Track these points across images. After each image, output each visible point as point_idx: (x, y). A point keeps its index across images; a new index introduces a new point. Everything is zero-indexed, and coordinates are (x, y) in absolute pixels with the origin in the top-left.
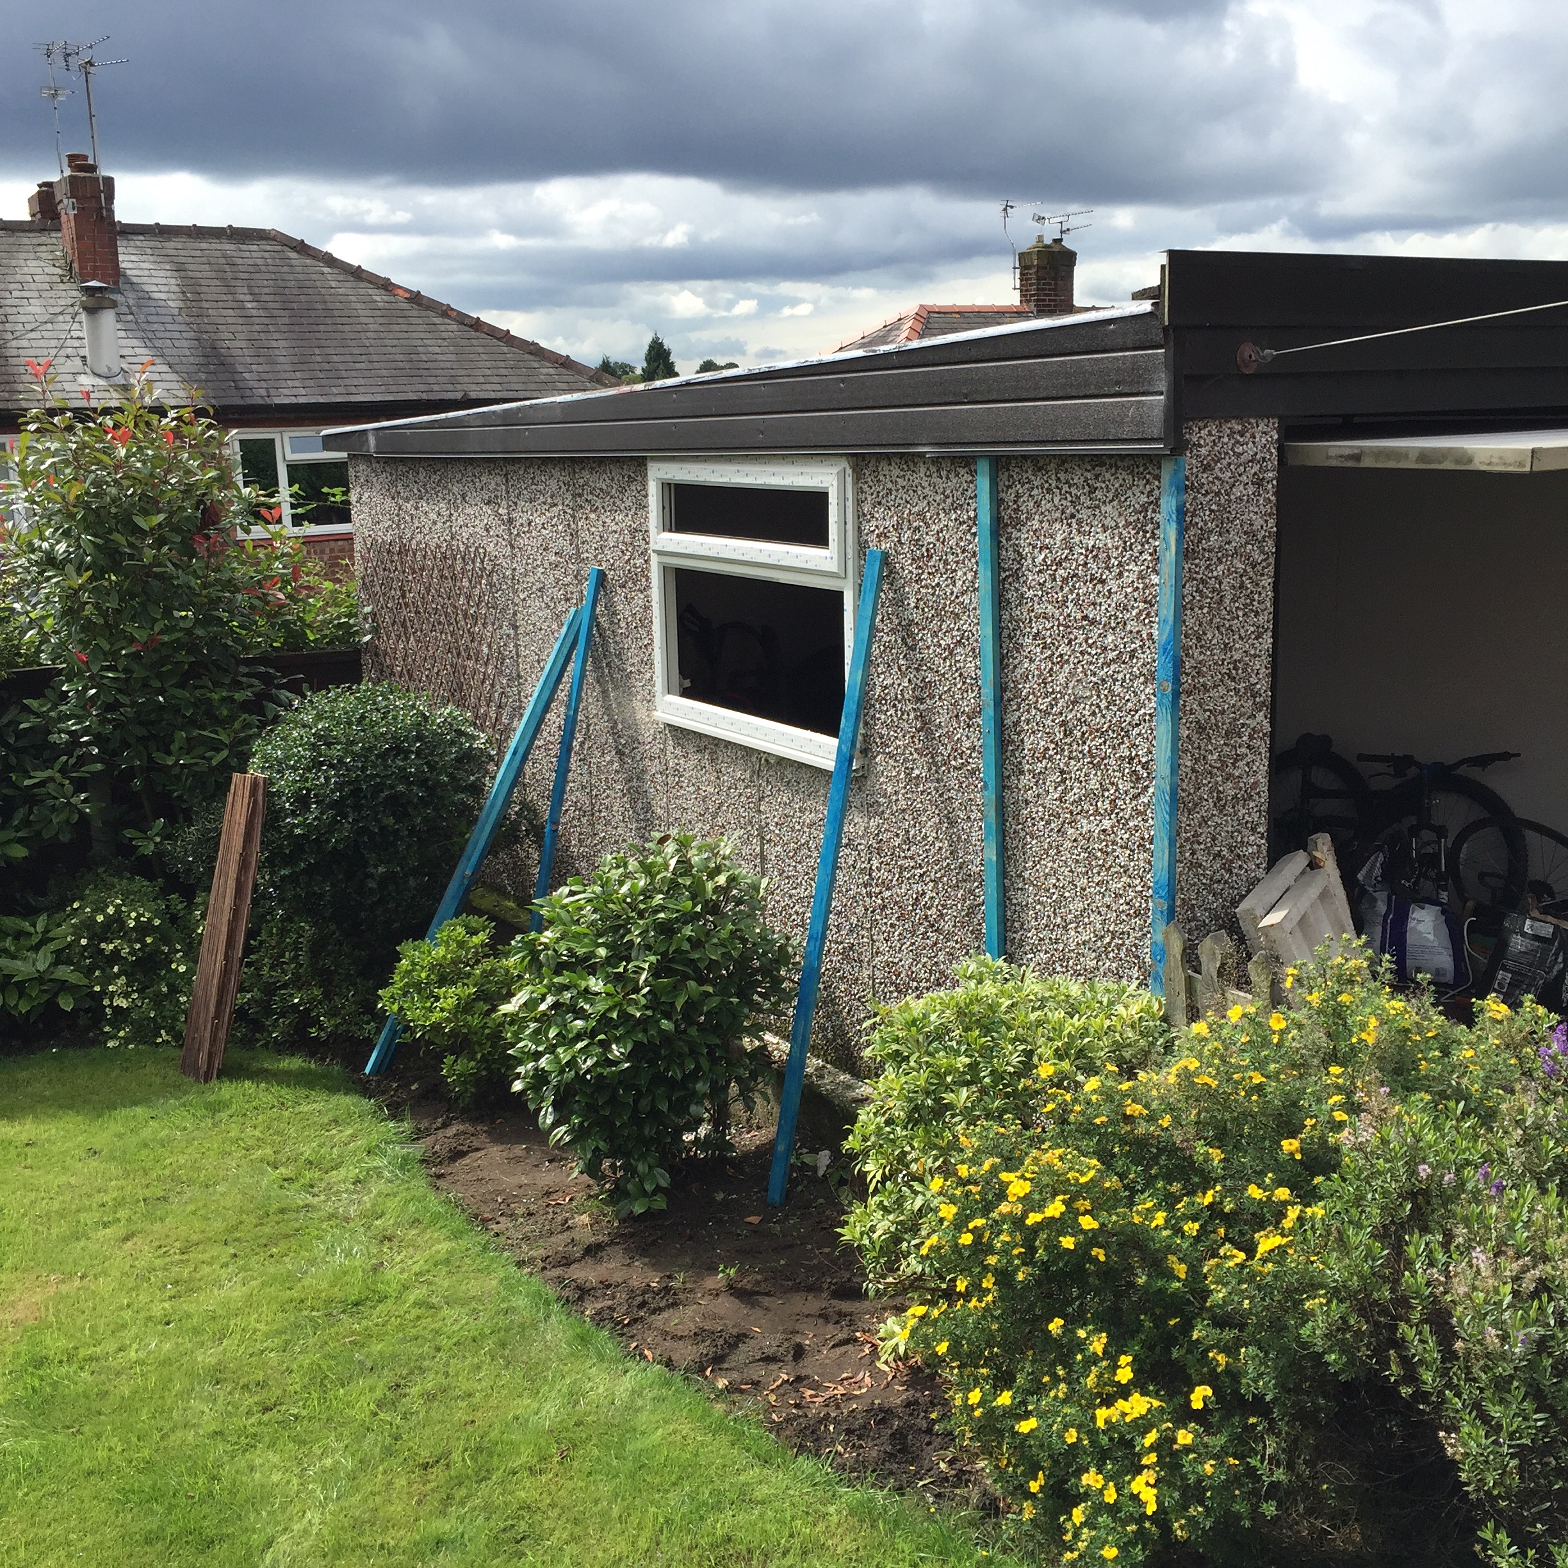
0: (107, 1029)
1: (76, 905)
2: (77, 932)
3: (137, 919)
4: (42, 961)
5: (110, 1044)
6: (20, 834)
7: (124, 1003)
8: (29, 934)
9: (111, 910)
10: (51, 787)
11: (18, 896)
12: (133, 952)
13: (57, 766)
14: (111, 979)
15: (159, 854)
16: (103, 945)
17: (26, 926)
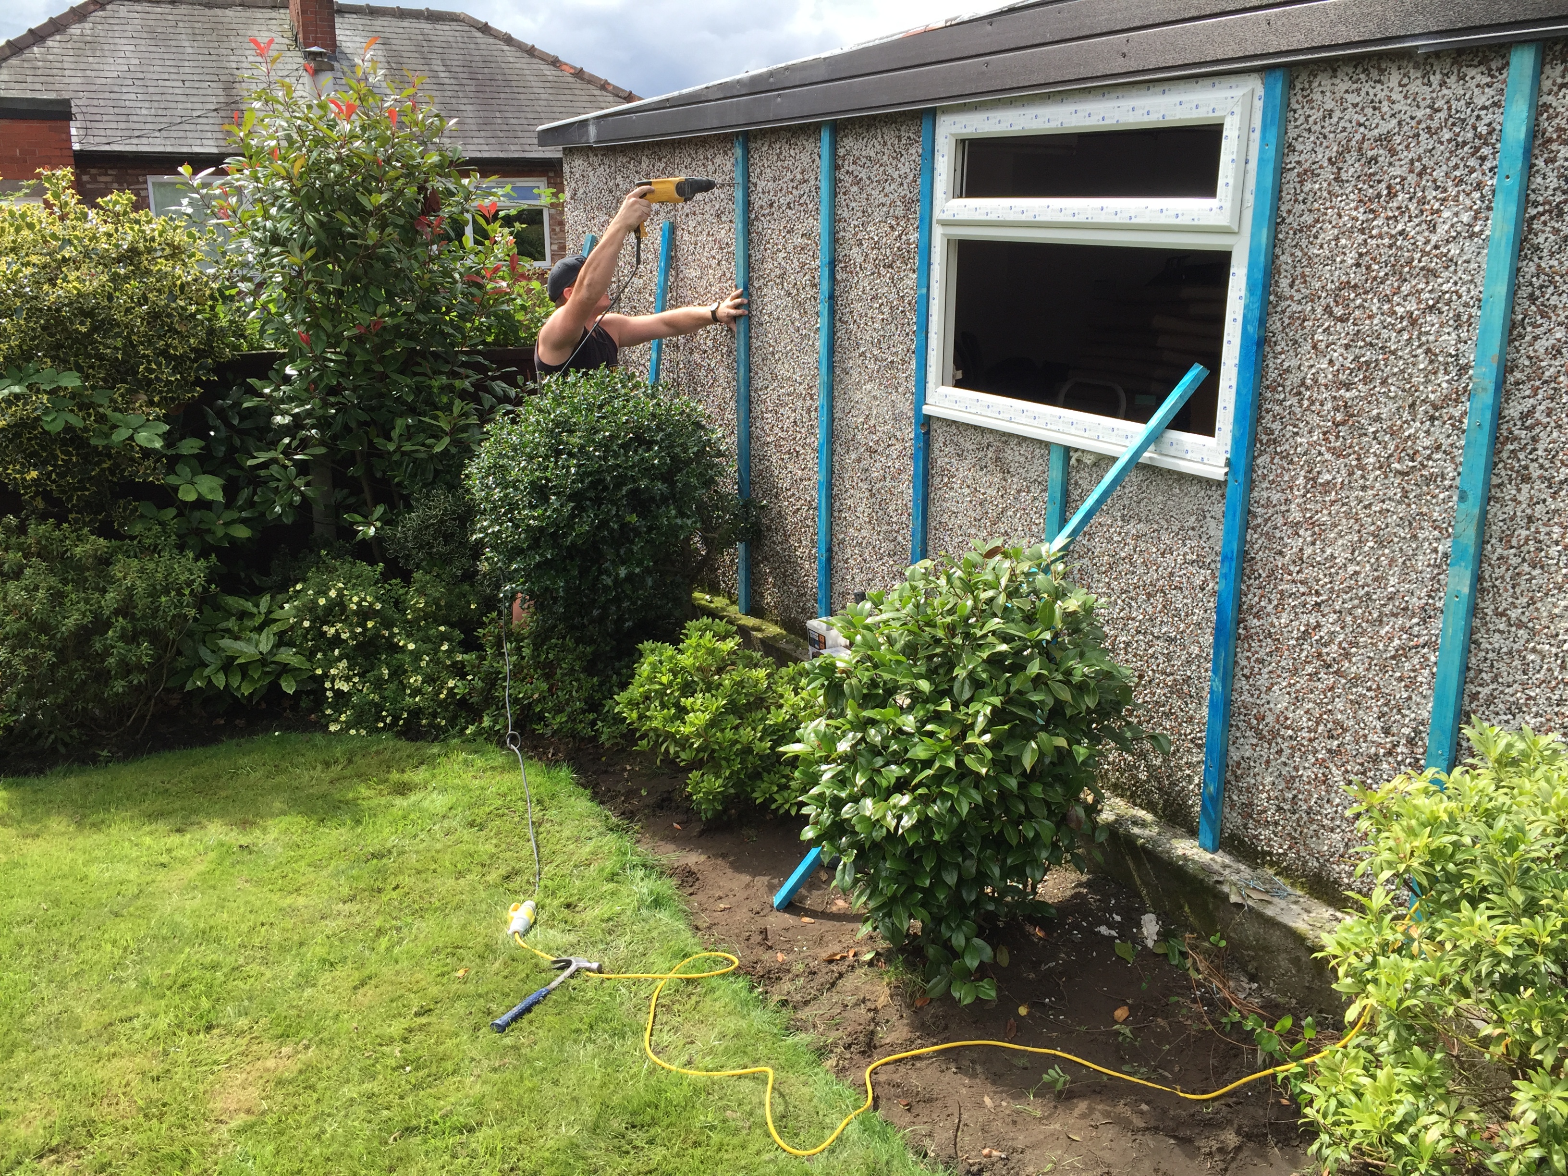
0: (329, 712)
1: (299, 587)
2: (300, 614)
3: (359, 604)
4: (265, 642)
5: (333, 728)
6: (244, 514)
7: (345, 687)
8: (252, 616)
9: (333, 594)
10: (274, 469)
11: (243, 575)
12: (354, 636)
13: (280, 448)
14: (331, 663)
15: (378, 539)
16: (325, 628)
17: (249, 606)
